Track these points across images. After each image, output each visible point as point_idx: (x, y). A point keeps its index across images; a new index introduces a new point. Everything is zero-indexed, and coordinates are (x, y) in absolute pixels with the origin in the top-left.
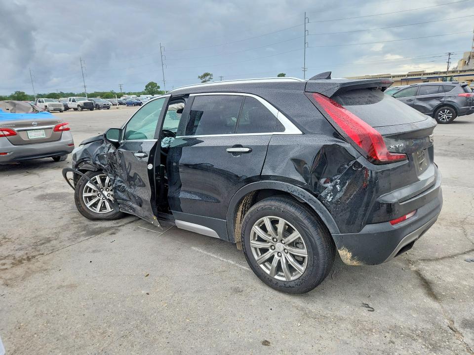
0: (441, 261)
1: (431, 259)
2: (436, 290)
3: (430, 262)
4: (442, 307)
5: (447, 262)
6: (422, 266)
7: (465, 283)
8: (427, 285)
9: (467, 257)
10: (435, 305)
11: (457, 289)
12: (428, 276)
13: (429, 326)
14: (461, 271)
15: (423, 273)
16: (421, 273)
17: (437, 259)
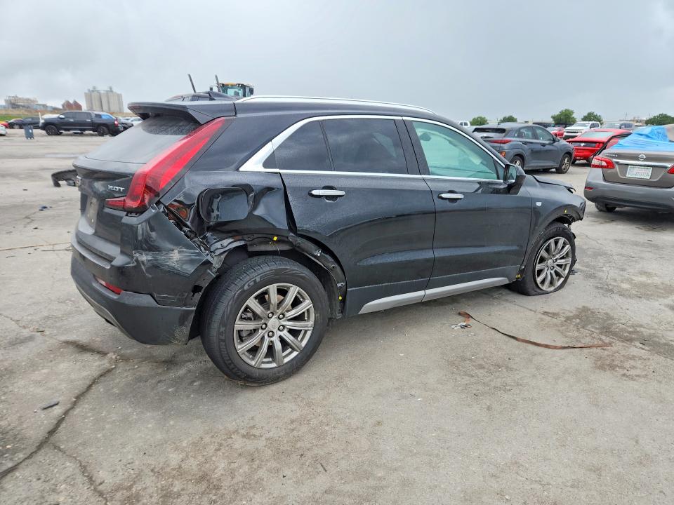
0: (88, 383)
1: (102, 378)
2: (71, 348)
3: (99, 373)
4: (56, 339)
5: (81, 385)
6: (105, 363)
7: (45, 371)
8: (82, 348)
9: (58, 411)
10: (63, 338)
11: (51, 361)
12: (88, 357)
13: (58, 325)
14: (56, 382)
15: (97, 357)
16: (98, 356)
17: (95, 381)
